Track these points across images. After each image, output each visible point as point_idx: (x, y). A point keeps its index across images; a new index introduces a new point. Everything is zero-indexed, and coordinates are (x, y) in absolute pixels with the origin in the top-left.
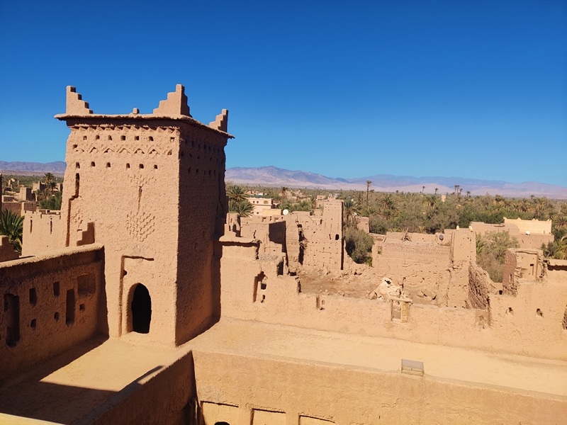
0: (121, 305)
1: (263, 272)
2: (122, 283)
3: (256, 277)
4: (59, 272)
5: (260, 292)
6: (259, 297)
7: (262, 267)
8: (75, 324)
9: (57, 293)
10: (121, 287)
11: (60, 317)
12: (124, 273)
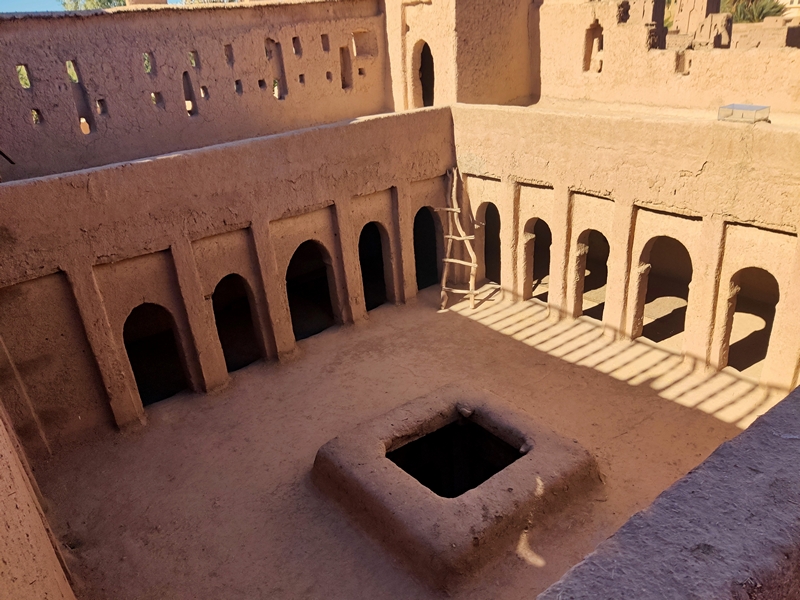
0: (405, 71)
1: (597, 21)
2: (404, 41)
3: (588, 30)
4: (328, 22)
5: (596, 56)
6: (594, 64)
7: (597, 11)
8: (354, 90)
9: (326, 48)
10: (404, 46)
11: (334, 78)
12: (406, 29)
